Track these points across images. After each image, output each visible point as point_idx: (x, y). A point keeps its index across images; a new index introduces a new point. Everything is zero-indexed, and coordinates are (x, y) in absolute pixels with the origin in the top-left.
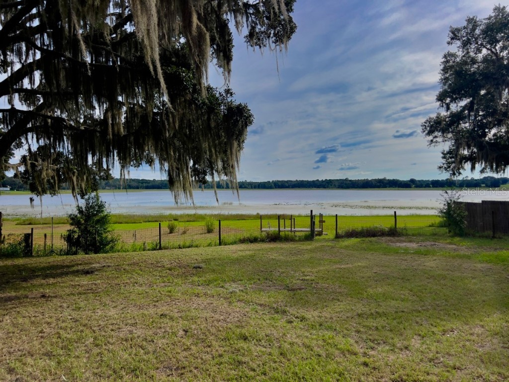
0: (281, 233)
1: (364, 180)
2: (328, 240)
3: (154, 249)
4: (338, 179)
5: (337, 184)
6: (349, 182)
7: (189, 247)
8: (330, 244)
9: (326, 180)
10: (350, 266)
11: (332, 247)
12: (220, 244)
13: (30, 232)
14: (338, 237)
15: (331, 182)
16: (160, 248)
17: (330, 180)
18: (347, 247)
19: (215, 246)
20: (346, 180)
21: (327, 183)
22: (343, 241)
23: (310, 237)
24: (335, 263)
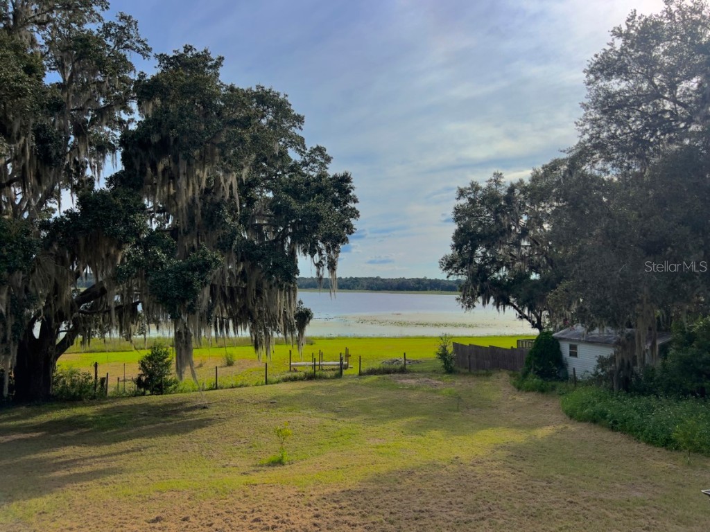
0: (316, 373)
1: (399, 279)
2: (353, 377)
3: (211, 389)
4: (367, 277)
5: (365, 284)
6: (380, 282)
7: (240, 386)
8: (354, 381)
9: (351, 278)
10: (366, 399)
11: (356, 384)
12: (266, 383)
13: (105, 376)
14: (361, 374)
15: (357, 281)
16: (217, 388)
17: (356, 278)
18: (366, 384)
19: (262, 385)
20: (377, 279)
21: (353, 282)
22: (364, 379)
23: (339, 376)
24: (357, 397)
